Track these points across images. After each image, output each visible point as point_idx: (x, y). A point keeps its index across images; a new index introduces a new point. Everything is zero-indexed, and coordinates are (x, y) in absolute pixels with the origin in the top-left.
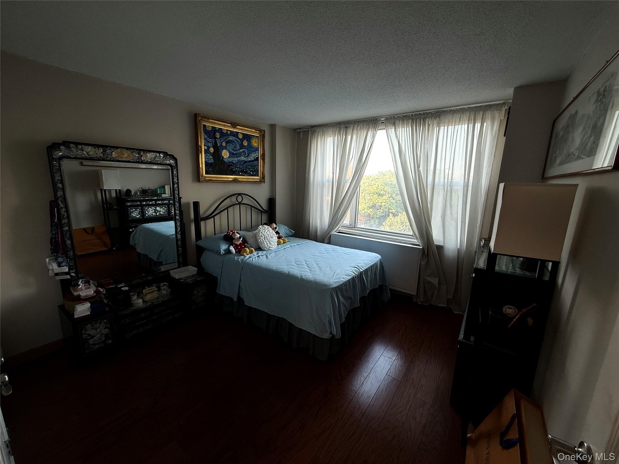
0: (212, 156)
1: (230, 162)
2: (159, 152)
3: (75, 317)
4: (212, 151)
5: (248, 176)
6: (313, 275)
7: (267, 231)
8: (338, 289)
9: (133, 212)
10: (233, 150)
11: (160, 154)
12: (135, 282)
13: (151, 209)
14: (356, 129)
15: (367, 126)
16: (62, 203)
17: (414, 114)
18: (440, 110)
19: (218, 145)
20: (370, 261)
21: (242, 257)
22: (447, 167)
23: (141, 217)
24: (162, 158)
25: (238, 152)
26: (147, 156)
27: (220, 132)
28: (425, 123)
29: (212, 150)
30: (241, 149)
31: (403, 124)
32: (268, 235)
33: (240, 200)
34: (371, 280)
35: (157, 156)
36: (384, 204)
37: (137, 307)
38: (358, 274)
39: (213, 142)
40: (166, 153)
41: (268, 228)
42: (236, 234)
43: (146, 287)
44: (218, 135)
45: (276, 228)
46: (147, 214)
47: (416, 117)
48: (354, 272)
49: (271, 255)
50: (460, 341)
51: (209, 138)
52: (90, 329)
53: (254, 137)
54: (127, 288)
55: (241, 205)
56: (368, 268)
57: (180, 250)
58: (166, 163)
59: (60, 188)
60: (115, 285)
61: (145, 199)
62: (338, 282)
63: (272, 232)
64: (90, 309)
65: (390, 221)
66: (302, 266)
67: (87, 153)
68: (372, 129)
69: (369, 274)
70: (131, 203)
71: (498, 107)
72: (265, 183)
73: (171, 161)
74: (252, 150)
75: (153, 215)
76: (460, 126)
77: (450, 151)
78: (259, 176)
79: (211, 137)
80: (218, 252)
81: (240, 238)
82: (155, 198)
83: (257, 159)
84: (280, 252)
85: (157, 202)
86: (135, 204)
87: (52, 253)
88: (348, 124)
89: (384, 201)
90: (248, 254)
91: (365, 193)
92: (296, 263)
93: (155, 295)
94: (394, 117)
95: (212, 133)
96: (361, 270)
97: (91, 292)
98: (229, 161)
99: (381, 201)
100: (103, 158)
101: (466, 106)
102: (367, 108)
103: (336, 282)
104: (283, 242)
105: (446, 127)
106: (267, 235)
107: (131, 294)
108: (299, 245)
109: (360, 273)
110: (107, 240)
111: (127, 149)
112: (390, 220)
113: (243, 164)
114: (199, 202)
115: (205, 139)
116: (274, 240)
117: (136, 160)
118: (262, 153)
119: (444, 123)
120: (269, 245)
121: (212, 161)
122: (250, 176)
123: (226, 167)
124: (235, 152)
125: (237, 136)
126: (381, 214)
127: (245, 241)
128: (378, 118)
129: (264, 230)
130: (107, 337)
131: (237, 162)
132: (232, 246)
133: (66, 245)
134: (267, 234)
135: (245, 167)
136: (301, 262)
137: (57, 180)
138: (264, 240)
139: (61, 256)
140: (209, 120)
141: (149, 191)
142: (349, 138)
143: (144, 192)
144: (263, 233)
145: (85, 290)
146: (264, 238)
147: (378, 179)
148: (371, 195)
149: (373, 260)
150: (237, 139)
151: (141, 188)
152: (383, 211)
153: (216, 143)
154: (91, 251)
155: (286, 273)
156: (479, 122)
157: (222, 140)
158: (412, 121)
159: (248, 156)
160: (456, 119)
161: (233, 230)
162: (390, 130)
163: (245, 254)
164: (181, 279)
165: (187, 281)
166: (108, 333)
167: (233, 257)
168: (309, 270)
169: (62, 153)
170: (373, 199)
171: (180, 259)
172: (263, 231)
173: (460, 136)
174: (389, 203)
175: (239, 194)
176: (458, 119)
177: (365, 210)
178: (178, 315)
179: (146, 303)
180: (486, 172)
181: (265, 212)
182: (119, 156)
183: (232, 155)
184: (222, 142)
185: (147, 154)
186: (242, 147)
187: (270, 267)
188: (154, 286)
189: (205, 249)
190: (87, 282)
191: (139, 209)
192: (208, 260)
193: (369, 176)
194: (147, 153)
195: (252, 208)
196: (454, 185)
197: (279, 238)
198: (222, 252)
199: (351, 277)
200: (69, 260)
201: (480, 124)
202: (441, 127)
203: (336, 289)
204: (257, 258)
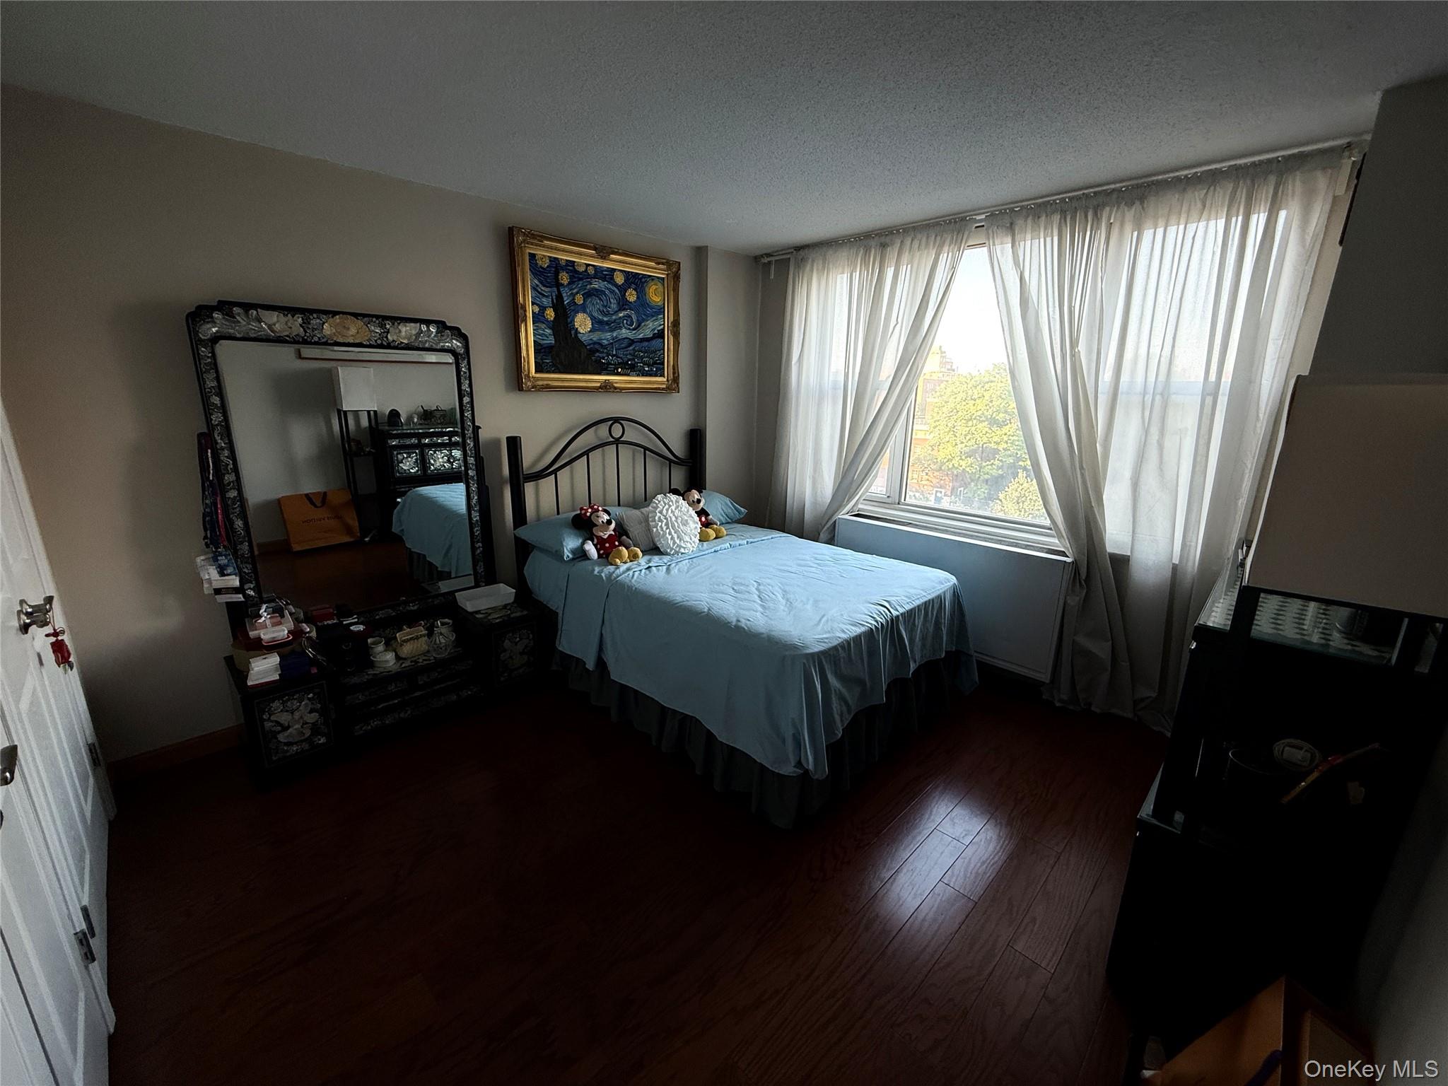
0: (550, 328)
1: (595, 343)
2: (428, 322)
3: (250, 683)
4: (551, 316)
5: (638, 375)
6: (766, 618)
7: (673, 508)
8: (825, 657)
9: (402, 460)
10: (602, 312)
11: (428, 327)
12: (381, 615)
13: (442, 453)
14: (908, 248)
15: (939, 238)
16: (221, 439)
17: (1069, 198)
18: (1146, 180)
19: (565, 303)
20: (922, 590)
21: (611, 568)
22: (1157, 341)
23: (419, 472)
24: (435, 336)
25: (614, 317)
26: (400, 331)
27: (571, 271)
28: (1098, 219)
29: (550, 314)
30: (620, 310)
31: (1036, 227)
32: (676, 518)
33: (617, 434)
34: (923, 639)
35: (422, 332)
36: (1005, 446)
37: (382, 670)
38: (884, 621)
39: (554, 294)
40: (443, 323)
41: (677, 502)
42: (601, 513)
43: (405, 627)
44: (564, 278)
45: (699, 501)
46: (433, 465)
47: (1075, 204)
48: (875, 616)
49: (680, 564)
50: (1141, 821)
51: (544, 286)
52: (279, 710)
53: (653, 279)
54: (361, 628)
55: (619, 445)
56: (914, 609)
57: (479, 547)
58: (444, 346)
59: (217, 404)
60: (338, 619)
61: (427, 431)
62: (826, 640)
63: (688, 511)
64: (279, 667)
65: (1019, 490)
66: (746, 596)
67: (270, 327)
68: (949, 246)
69: (919, 622)
70: (398, 440)
71: (1324, 158)
72: (679, 392)
73: (454, 341)
74: (649, 311)
75: (445, 467)
76: (1202, 224)
77: (1168, 294)
78: (664, 377)
79: (548, 283)
80: (558, 555)
81: (609, 522)
82: (448, 430)
83: (660, 335)
84: (704, 558)
85: (453, 439)
86: (408, 442)
87: (207, 546)
88: (887, 235)
89: (1005, 438)
90: (625, 563)
91: (955, 417)
92: (733, 589)
93: (422, 645)
94: (1012, 210)
95: (549, 274)
96: (895, 613)
97: (282, 632)
98: (591, 339)
99: (996, 439)
100: (303, 338)
101: (1224, 165)
102: (935, 188)
103: (820, 641)
104: (715, 536)
105: (1160, 231)
106: (674, 519)
107: (369, 641)
108: (751, 543)
109: (892, 620)
110: (354, 522)
111: (356, 315)
112: (1019, 487)
113: (626, 348)
114: (520, 437)
115: (534, 288)
116: (691, 530)
117: (376, 341)
118: (671, 319)
119: (1156, 218)
120: (678, 541)
121: (551, 340)
122: (643, 375)
123: (585, 355)
124: (605, 319)
125: (612, 278)
126: (994, 471)
127: (621, 531)
128: (968, 214)
129: (667, 506)
130: (315, 729)
131: (611, 341)
132: (590, 542)
133: (234, 530)
134: (674, 515)
135: (630, 354)
136: (747, 586)
137: (209, 388)
138: (667, 529)
139: (224, 553)
140: (542, 242)
141: (438, 414)
142: (890, 272)
143: (427, 416)
144: (664, 512)
145: (272, 626)
146: (667, 524)
147: (992, 382)
148: (970, 423)
149: (934, 588)
150: (610, 286)
151: (422, 406)
152: (1001, 464)
153: (560, 297)
154: (322, 544)
155: (704, 612)
156: (1262, 211)
157: (575, 291)
158: (1060, 219)
159: (639, 326)
160: (1193, 203)
161: (595, 505)
162: (998, 248)
163: (617, 560)
164: (478, 612)
165: (489, 618)
166: (317, 721)
167: (590, 568)
168: (761, 605)
169: (216, 329)
170: (975, 432)
171: (478, 568)
172: (664, 507)
173: (1202, 252)
174: (1017, 443)
175: (616, 420)
176: (1199, 205)
177: (953, 462)
178: (469, 693)
179: (401, 662)
180: (1275, 353)
181: (680, 462)
182: (339, 333)
183: (598, 325)
184: (574, 295)
185: (400, 327)
186: (623, 305)
187: (669, 595)
188: (420, 625)
189: (534, 547)
190: (278, 612)
191: (416, 453)
192: (539, 572)
193: (968, 376)
194: (399, 324)
195: (647, 452)
196: (1174, 393)
197: (707, 525)
198: (567, 554)
199: (863, 629)
200: (242, 563)
201: (1267, 214)
202: (1145, 231)
203: (818, 657)
204: (645, 573)
